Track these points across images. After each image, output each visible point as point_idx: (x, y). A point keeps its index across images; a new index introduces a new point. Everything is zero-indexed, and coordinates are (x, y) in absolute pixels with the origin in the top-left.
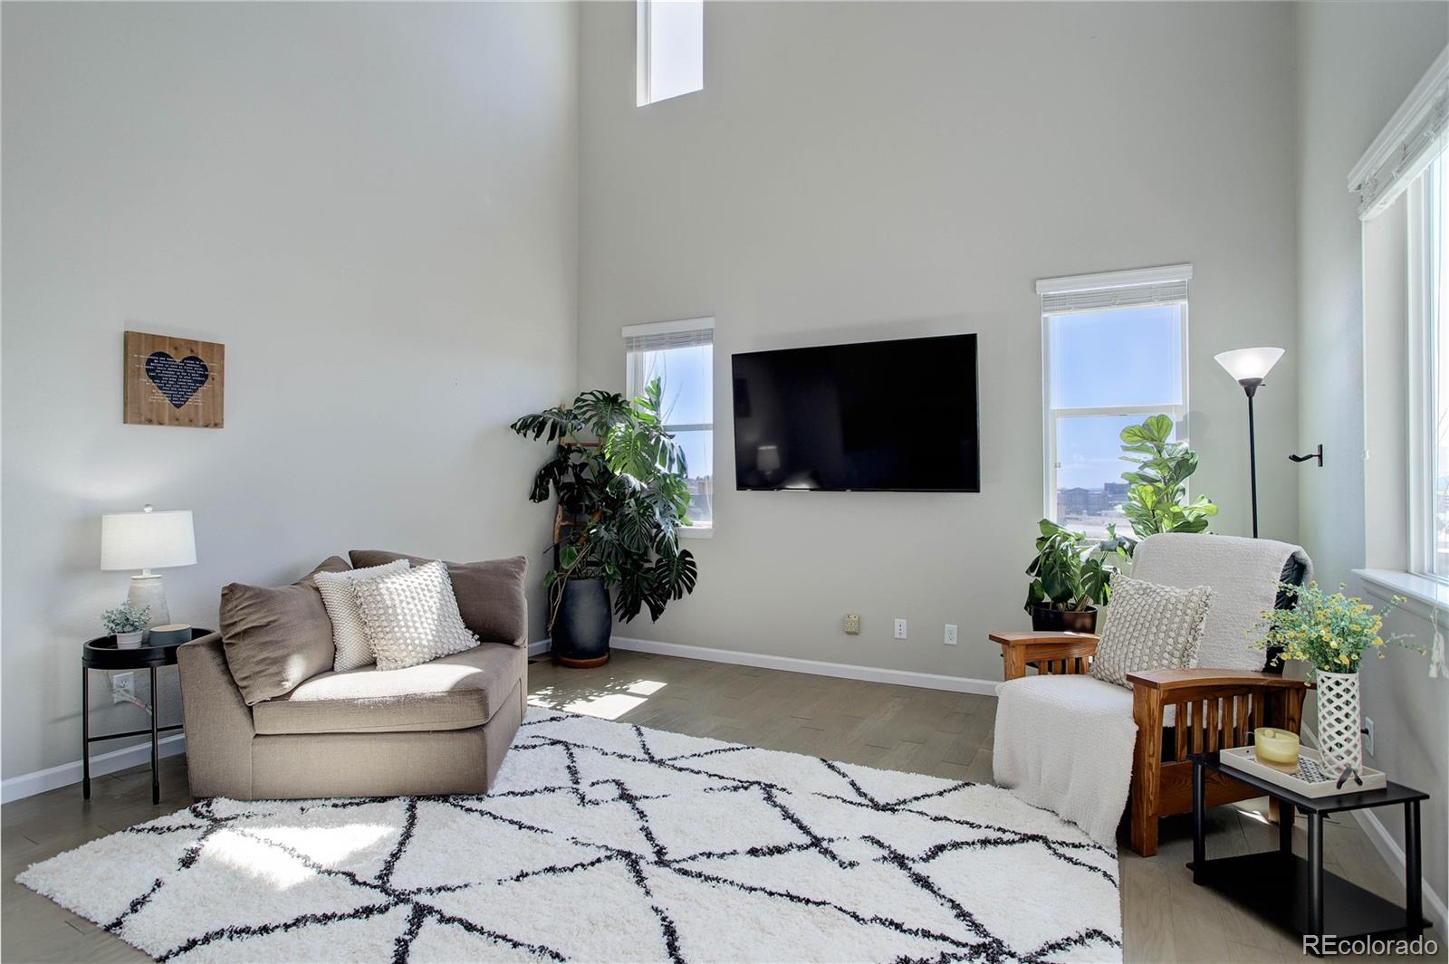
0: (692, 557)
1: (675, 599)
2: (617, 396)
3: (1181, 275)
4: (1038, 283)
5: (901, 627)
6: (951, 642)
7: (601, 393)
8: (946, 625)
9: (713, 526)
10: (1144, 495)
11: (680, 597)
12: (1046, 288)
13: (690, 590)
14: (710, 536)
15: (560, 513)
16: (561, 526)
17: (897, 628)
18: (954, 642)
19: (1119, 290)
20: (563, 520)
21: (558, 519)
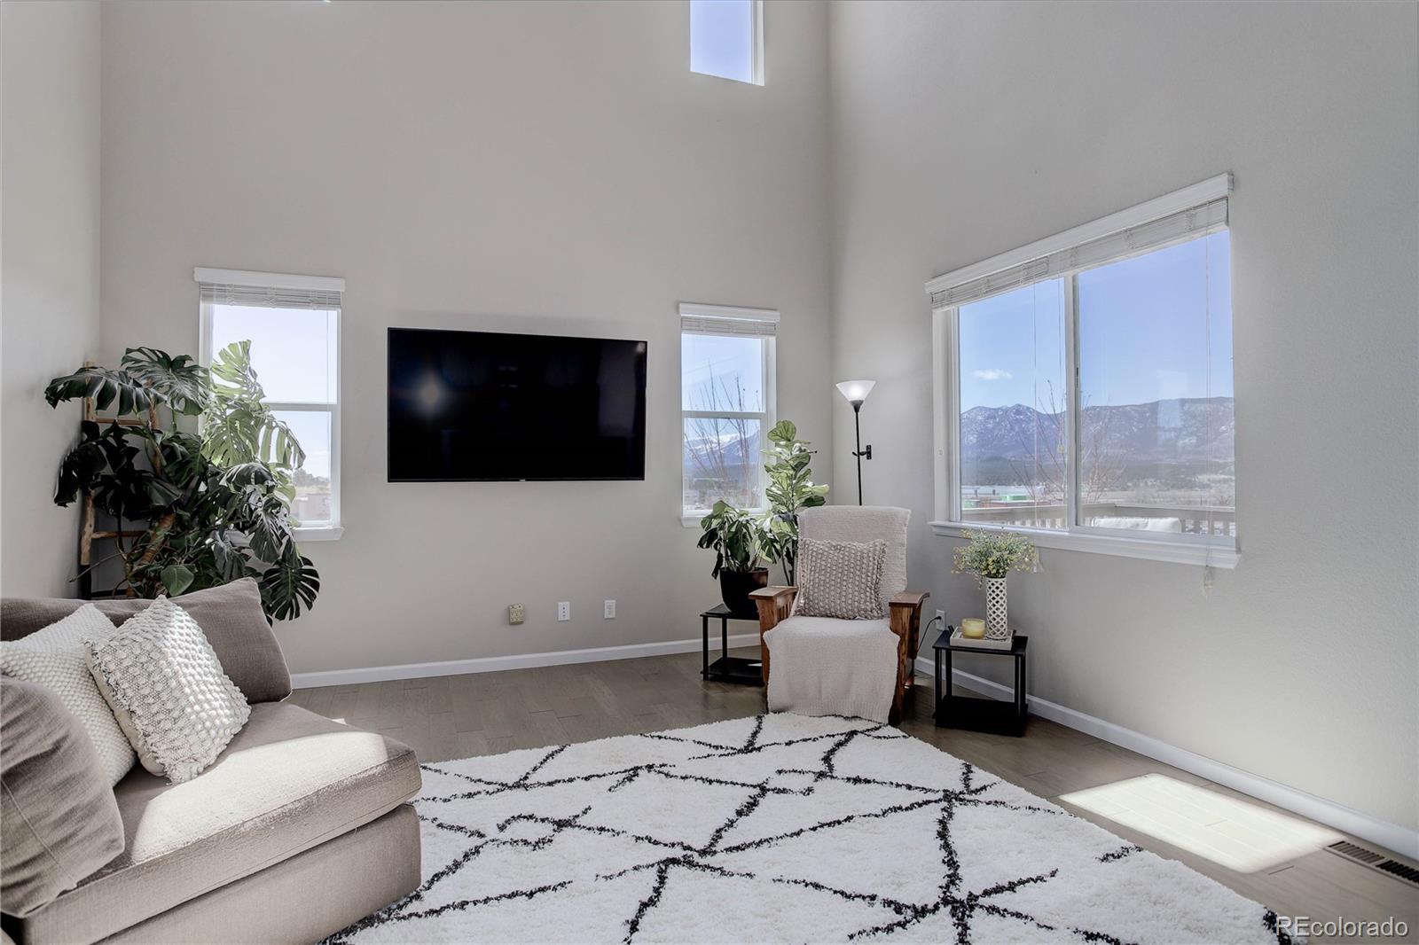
0: (311, 565)
1: (291, 619)
2: (183, 359)
3: (773, 317)
4: (681, 305)
5: (564, 610)
6: (611, 616)
7: (153, 351)
8: (606, 601)
9: (342, 525)
10: (780, 480)
11: (298, 615)
12: (687, 312)
13: (310, 606)
14: (337, 538)
15: (91, 521)
16: (94, 540)
17: (560, 608)
18: (613, 616)
19: (736, 322)
20: (96, 530)
21: (89, 529)
